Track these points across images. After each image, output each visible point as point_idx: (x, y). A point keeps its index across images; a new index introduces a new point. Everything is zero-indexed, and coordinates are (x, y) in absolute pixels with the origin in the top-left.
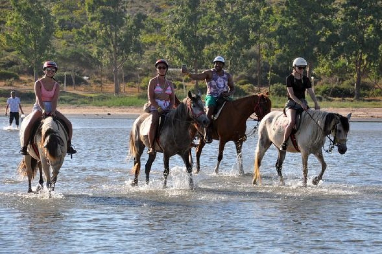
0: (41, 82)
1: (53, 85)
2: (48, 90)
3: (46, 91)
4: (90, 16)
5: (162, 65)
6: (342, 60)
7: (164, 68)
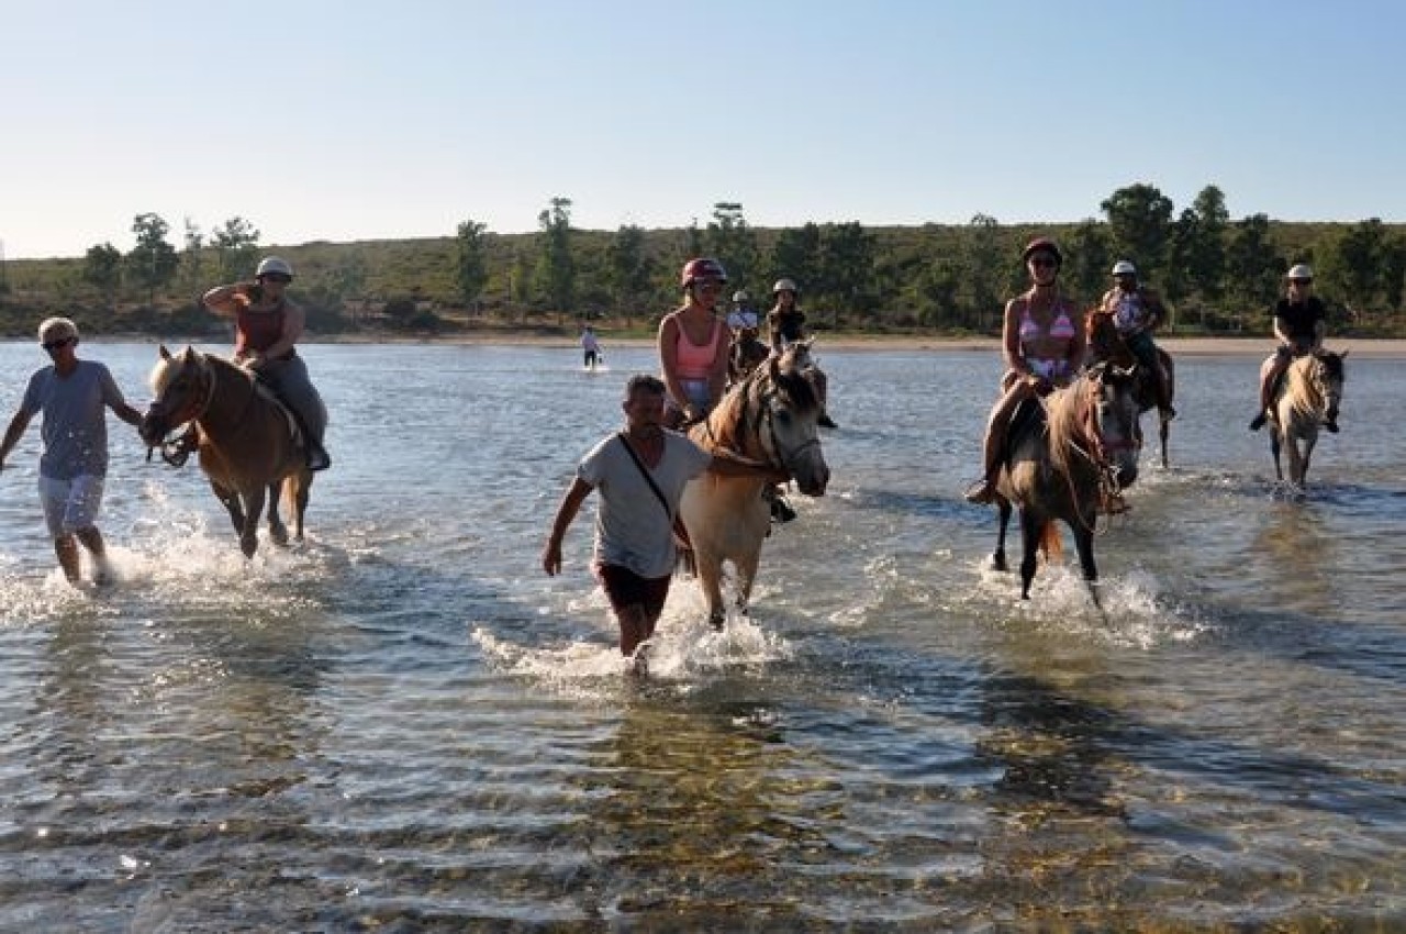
0: (678, 322)
1: (713, 328)
2: (699, 345)
3: (690, 348)
4: (606, 260)
5: (1044, 255)
6: (823, 299)
7: (1049, 264)
